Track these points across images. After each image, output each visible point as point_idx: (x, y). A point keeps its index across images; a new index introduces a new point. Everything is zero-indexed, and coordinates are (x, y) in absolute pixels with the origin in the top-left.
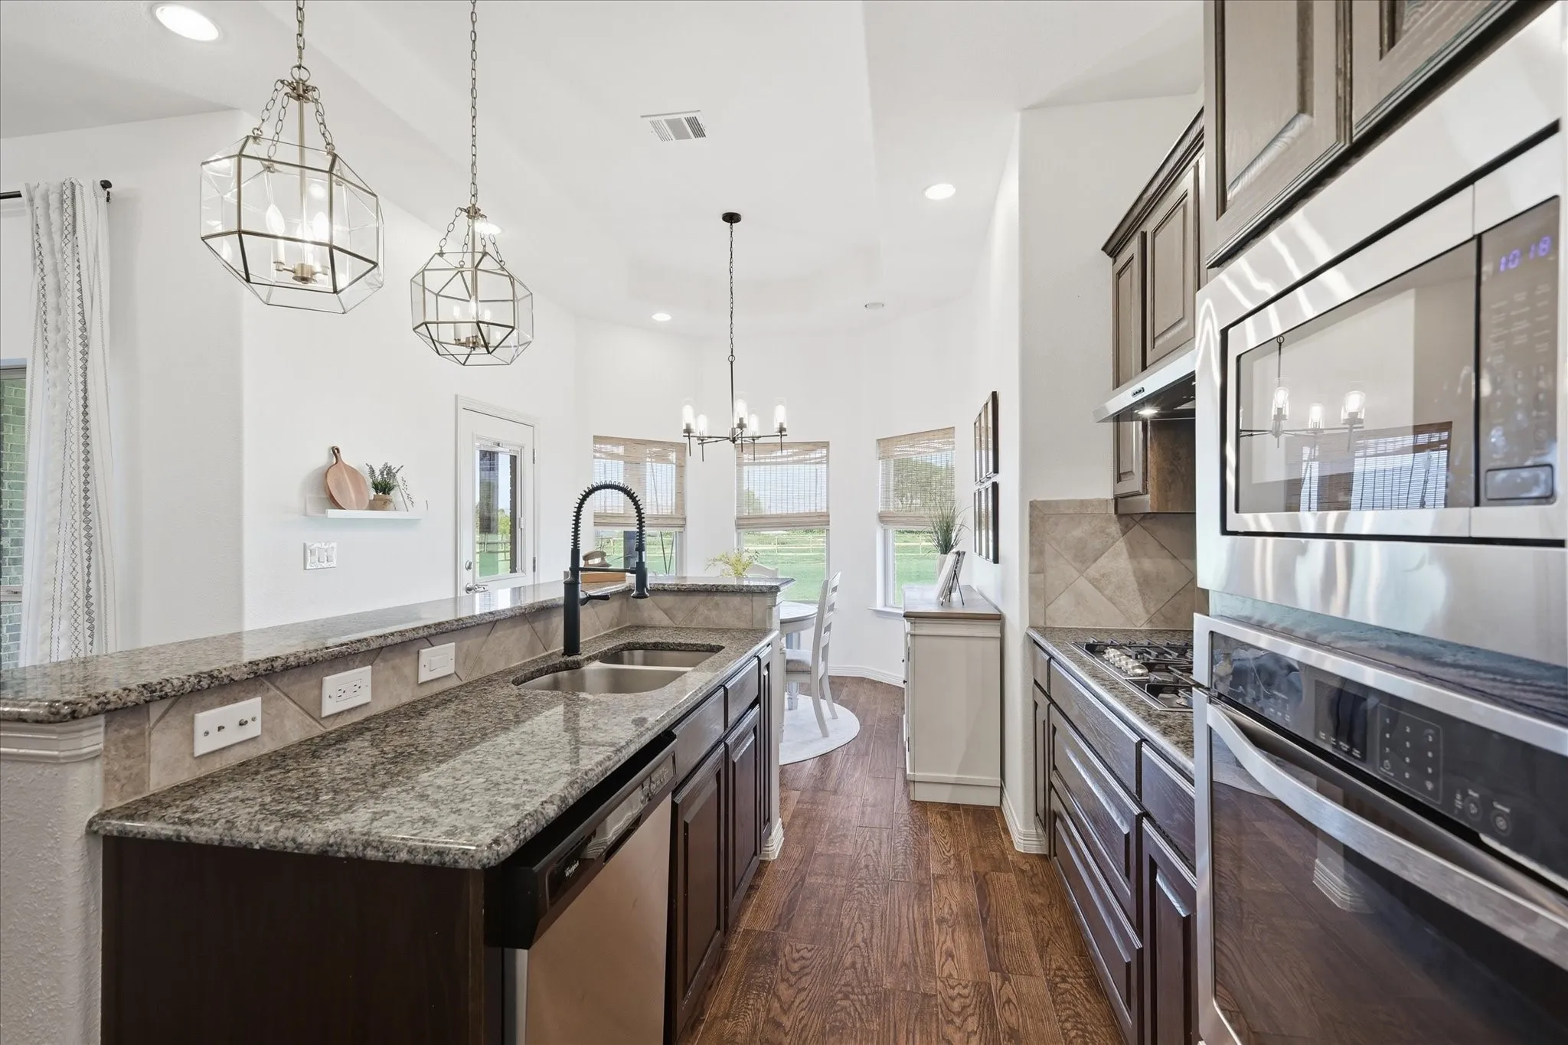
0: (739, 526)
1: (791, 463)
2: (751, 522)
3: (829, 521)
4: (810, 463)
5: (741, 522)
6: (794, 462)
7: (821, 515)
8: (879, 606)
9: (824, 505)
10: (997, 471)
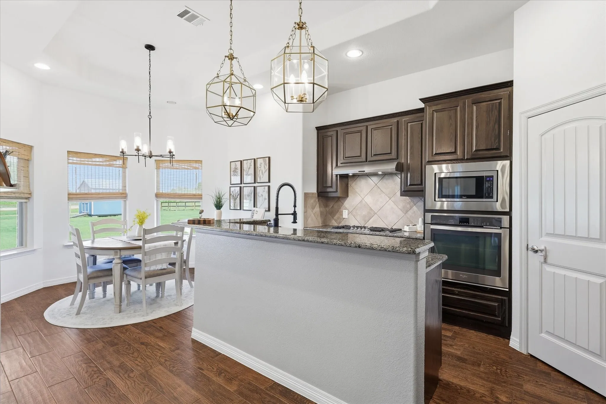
0: (69, 199)
1: (104, 166)
4: (116, 167)
6: (107, 165)
10: (269, 181)
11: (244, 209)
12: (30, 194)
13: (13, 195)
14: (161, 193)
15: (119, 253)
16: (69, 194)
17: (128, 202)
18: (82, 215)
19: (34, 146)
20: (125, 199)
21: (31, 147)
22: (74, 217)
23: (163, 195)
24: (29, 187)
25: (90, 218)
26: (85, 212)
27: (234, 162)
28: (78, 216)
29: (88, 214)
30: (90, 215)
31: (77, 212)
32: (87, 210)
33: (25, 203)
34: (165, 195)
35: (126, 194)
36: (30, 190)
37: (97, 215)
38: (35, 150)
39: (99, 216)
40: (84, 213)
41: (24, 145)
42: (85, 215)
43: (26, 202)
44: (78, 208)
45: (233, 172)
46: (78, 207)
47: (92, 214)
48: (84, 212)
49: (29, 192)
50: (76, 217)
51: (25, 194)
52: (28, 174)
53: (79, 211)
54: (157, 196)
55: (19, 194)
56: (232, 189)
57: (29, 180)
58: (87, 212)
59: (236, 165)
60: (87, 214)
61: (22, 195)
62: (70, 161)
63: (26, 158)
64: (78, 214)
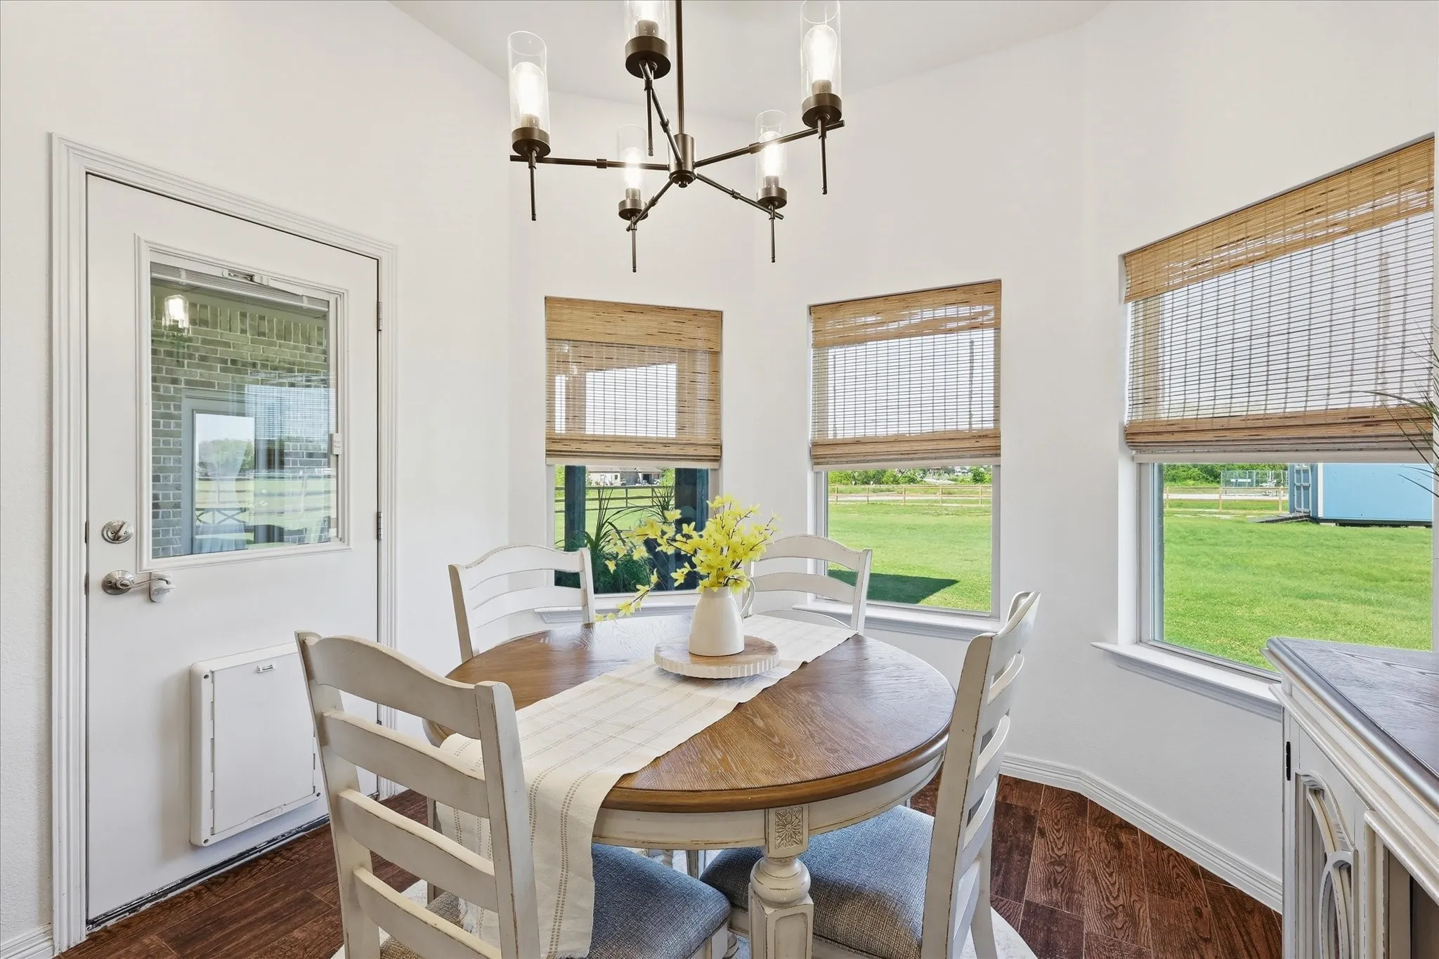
2: (839, 450)
3: (998, 448)
5: (821, 451)
7: (983, 436)
8: (1124, 643)
9: (989, 413)
18: (1293, 516)
22: (1276, 521)
25: (1312, 528)
26: (1302, 509)
28: (1284, 520)
29: (1308, 516)
30: (1316, 520)
31: (1283, 508)
32: (1307, 506)
34: (1173, 432)
37: (1332, 520)
39: (1340, 524)
40: (1300, 512)
42: (1301, 517)
44: (1287, 497)
46: (1285, 495)
47: (1321, 515)
48: (1299, 509)
50: (1280, 521)
53: (1287, 505)
54: (1134, 438)
58: (1307, 510)
60: (1305, 516)
64: (1287, 514)
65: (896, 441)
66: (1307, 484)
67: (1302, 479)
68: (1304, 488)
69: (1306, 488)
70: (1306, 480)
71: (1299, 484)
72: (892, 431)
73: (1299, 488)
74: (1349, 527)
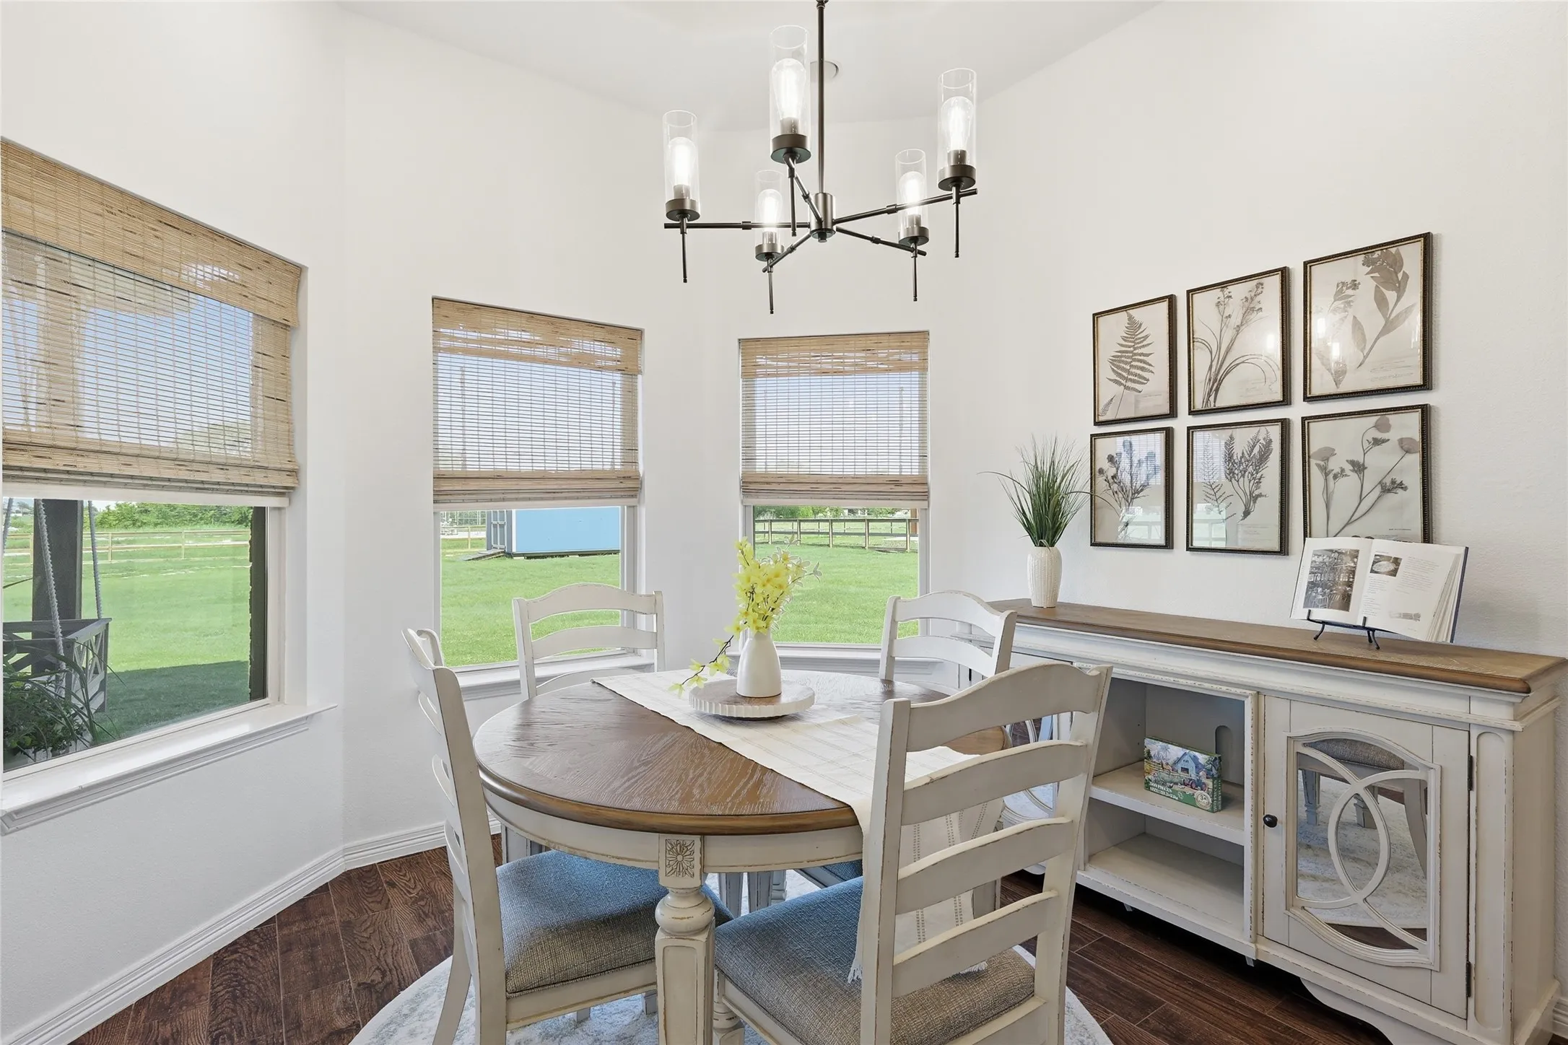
0: (440, 496)
5: (446, 486)
10: (1426, 384)
11: (1196, 544)
12: (294, 473)
13: (218, 476)
14: (761, 475)
15: (697, 856)
16: (438, 478)
17: (643, 512)
18: (492, 553)
19: (307, 268)
20: (632, 501)
21: (297, 272)
22: (477, 559)
23: (768, 483)
24: (290, 445)
25: (508, 562)
26: (499, 545)
27: (1123, 315)
28: (484, 557)
29: (504, 552)
30: (510, 555)
31: (482, 547)
32: (502, 543)
33: (276, 513)
35: (637, 478)
36: (291, 454)
37: (523, 555)
38: (312, 282)
39: (528, 558)
40: (497, 548)
41: (270, 258)
42: (499, 553)
43: (279, 509)
44: (485, 536)
45: (1115, 361)
46: (483, 535)
47: (514, 550)
48: (494, 546)
49: (289, 466)
50: (480, 558)
51: (270, 473)
52: (288, 387)
53: (485, 543)
54: (748, 485)
55: (243, 471)
56: (1105, 447)
57: (288, 412)
58: (503, 547)
59: (1134, 326)
60: (502, 552)
61: (259, 478)
62: (444, 343)
63: (277, 315)
64: (485, 551)
65: (543, 478)
66: (503, 523)
67: (498, 517)
68: (499, 528)
69: (502, 526)
70: (502, 519)
71: (495, 522)
72: (539, 467)
73: (495, 526)
74: (534, 560)
